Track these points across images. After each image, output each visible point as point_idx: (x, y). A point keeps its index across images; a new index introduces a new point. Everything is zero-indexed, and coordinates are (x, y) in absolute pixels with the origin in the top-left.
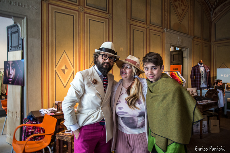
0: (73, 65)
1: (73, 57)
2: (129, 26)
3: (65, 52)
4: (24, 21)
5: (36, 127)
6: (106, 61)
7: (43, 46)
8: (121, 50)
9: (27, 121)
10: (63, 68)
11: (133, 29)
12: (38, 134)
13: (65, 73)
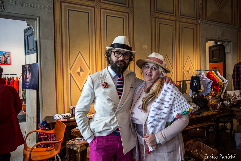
0: (89, 66)
1: (90, 58)
2: (153, 19)
3: (81, 53)
4: (36, 22)
5: (48, 133)
6: (120, 58)
7: (56, 48)
8: (145, 47)
9: (40, 127)
10: (79, 70)
11: (159, 23)
12: (51, 142)
13: (81, 75)
